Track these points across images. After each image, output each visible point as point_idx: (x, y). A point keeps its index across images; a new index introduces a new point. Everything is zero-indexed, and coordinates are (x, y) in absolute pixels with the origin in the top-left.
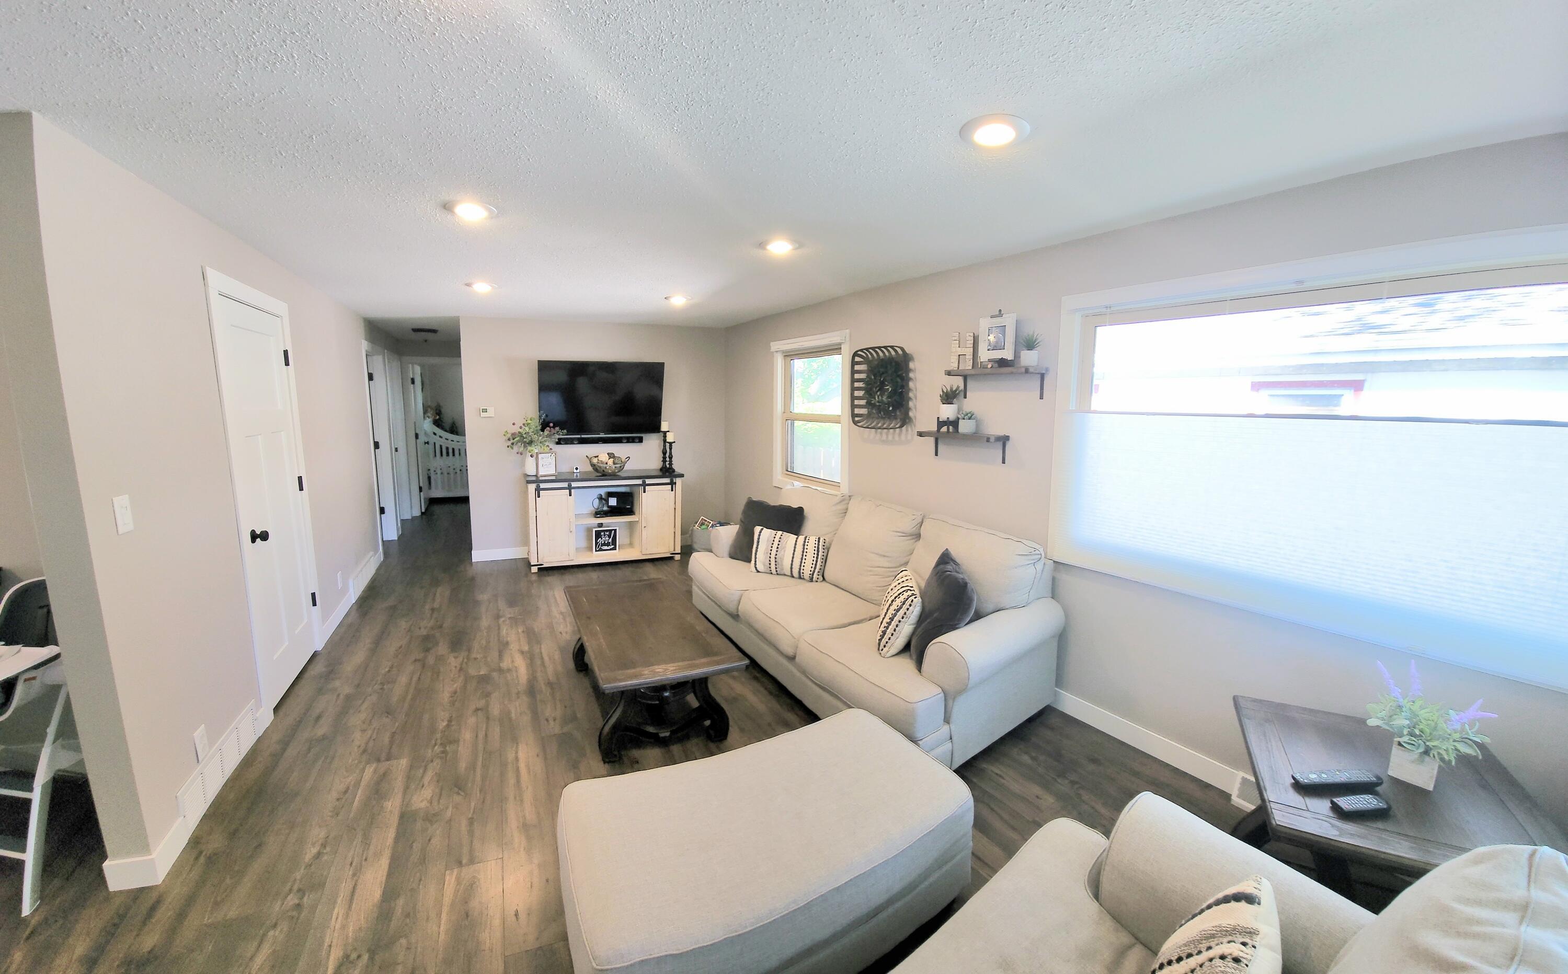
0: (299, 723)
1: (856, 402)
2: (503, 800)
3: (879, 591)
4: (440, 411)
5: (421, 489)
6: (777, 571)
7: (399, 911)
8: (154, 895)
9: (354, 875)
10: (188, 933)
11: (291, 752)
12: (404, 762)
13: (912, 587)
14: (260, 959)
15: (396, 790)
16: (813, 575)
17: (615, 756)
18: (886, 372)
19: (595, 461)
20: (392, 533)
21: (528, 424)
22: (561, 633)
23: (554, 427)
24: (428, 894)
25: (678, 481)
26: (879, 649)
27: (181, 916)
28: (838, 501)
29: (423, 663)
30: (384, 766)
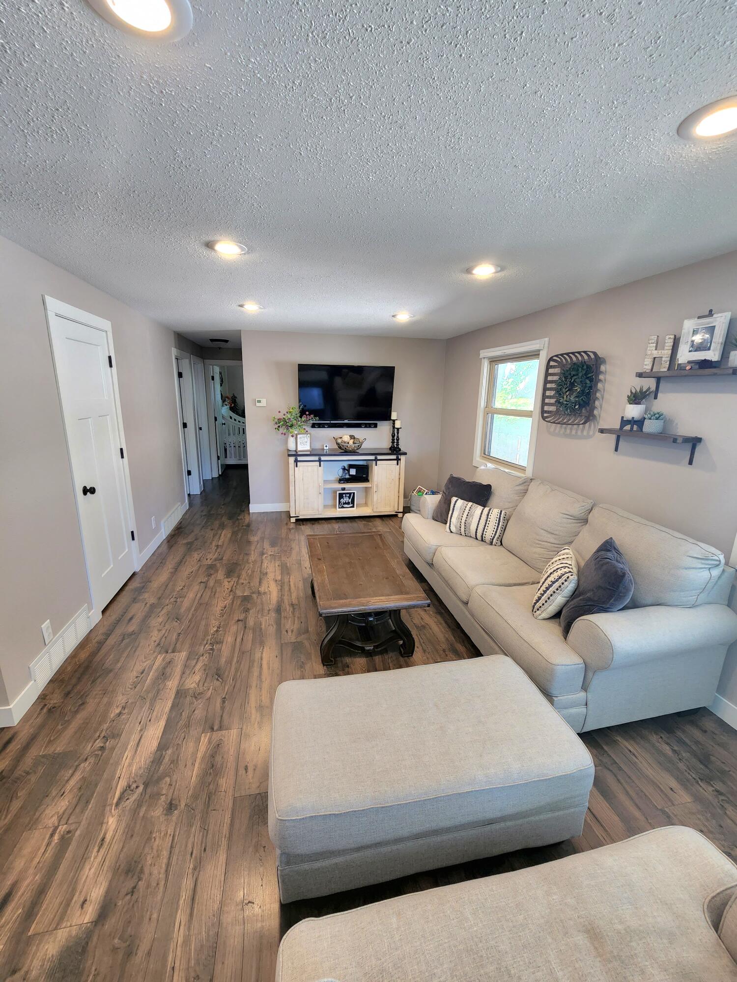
0: (118, 621)
1: (547, 401)
2: (248, 686)
3: (544, 561)
4: (235, 400)
5: (218, 458)
6: (465, 533)
7: (167, 759)
8: (11, 732)
9: (141, 730)
10: (28, 761)
11: (111, 641)
12: (184, 654)
13: (571, 565)
14: (72, 782)
15: (176, 674)
16: (493, 540)
17: (332, 661)
18: (577, 375)
19: (339, 441)
20: (196, 490)
21: (290, 412)
22: (306, 568)
23: (309, 415)
24: (189, 747)
25: (402, 458)
26: (533, 611)
27: (26, 748)
28: (521, 483)
29: (206, 584)
30: (169, 656)
